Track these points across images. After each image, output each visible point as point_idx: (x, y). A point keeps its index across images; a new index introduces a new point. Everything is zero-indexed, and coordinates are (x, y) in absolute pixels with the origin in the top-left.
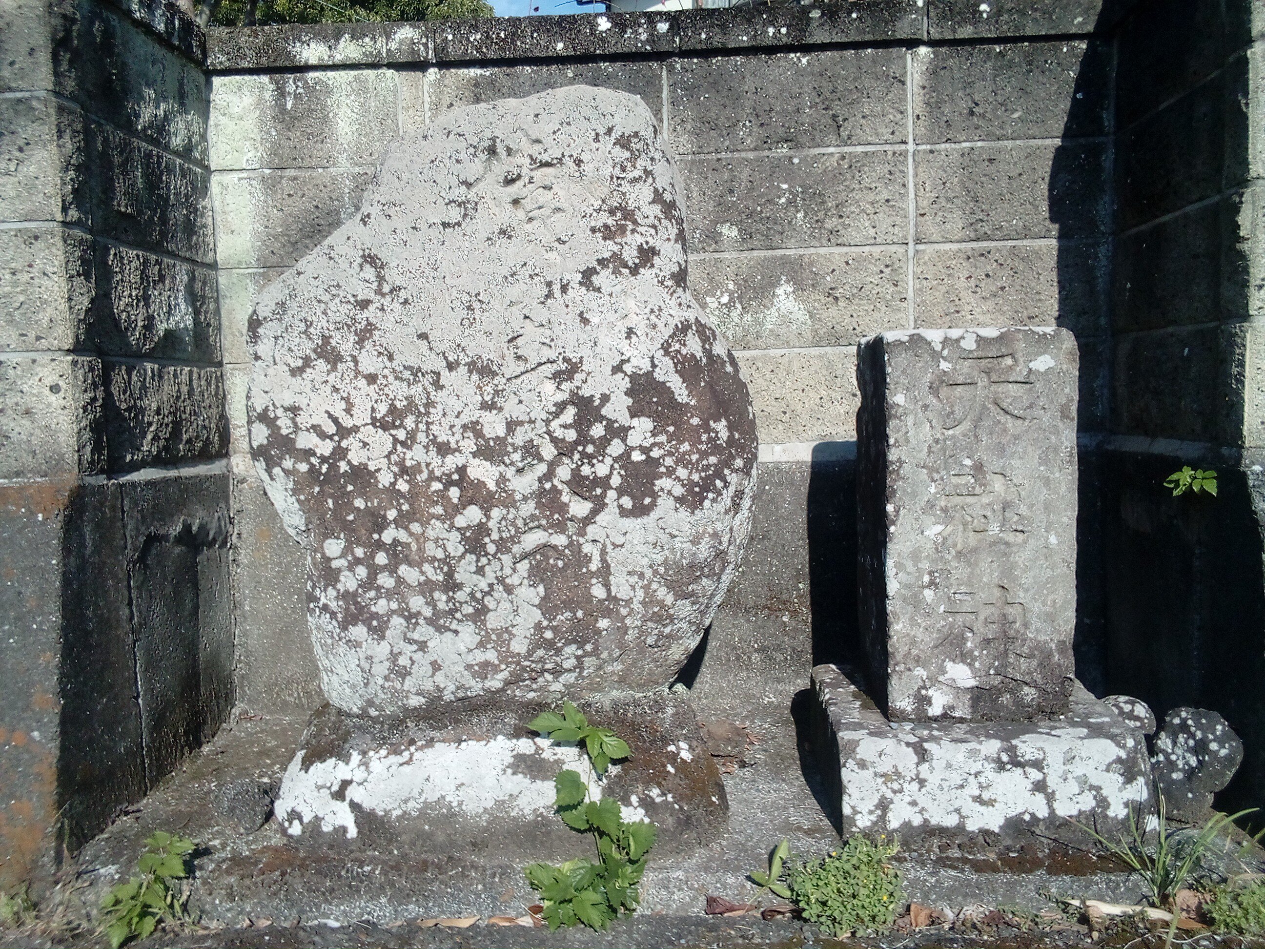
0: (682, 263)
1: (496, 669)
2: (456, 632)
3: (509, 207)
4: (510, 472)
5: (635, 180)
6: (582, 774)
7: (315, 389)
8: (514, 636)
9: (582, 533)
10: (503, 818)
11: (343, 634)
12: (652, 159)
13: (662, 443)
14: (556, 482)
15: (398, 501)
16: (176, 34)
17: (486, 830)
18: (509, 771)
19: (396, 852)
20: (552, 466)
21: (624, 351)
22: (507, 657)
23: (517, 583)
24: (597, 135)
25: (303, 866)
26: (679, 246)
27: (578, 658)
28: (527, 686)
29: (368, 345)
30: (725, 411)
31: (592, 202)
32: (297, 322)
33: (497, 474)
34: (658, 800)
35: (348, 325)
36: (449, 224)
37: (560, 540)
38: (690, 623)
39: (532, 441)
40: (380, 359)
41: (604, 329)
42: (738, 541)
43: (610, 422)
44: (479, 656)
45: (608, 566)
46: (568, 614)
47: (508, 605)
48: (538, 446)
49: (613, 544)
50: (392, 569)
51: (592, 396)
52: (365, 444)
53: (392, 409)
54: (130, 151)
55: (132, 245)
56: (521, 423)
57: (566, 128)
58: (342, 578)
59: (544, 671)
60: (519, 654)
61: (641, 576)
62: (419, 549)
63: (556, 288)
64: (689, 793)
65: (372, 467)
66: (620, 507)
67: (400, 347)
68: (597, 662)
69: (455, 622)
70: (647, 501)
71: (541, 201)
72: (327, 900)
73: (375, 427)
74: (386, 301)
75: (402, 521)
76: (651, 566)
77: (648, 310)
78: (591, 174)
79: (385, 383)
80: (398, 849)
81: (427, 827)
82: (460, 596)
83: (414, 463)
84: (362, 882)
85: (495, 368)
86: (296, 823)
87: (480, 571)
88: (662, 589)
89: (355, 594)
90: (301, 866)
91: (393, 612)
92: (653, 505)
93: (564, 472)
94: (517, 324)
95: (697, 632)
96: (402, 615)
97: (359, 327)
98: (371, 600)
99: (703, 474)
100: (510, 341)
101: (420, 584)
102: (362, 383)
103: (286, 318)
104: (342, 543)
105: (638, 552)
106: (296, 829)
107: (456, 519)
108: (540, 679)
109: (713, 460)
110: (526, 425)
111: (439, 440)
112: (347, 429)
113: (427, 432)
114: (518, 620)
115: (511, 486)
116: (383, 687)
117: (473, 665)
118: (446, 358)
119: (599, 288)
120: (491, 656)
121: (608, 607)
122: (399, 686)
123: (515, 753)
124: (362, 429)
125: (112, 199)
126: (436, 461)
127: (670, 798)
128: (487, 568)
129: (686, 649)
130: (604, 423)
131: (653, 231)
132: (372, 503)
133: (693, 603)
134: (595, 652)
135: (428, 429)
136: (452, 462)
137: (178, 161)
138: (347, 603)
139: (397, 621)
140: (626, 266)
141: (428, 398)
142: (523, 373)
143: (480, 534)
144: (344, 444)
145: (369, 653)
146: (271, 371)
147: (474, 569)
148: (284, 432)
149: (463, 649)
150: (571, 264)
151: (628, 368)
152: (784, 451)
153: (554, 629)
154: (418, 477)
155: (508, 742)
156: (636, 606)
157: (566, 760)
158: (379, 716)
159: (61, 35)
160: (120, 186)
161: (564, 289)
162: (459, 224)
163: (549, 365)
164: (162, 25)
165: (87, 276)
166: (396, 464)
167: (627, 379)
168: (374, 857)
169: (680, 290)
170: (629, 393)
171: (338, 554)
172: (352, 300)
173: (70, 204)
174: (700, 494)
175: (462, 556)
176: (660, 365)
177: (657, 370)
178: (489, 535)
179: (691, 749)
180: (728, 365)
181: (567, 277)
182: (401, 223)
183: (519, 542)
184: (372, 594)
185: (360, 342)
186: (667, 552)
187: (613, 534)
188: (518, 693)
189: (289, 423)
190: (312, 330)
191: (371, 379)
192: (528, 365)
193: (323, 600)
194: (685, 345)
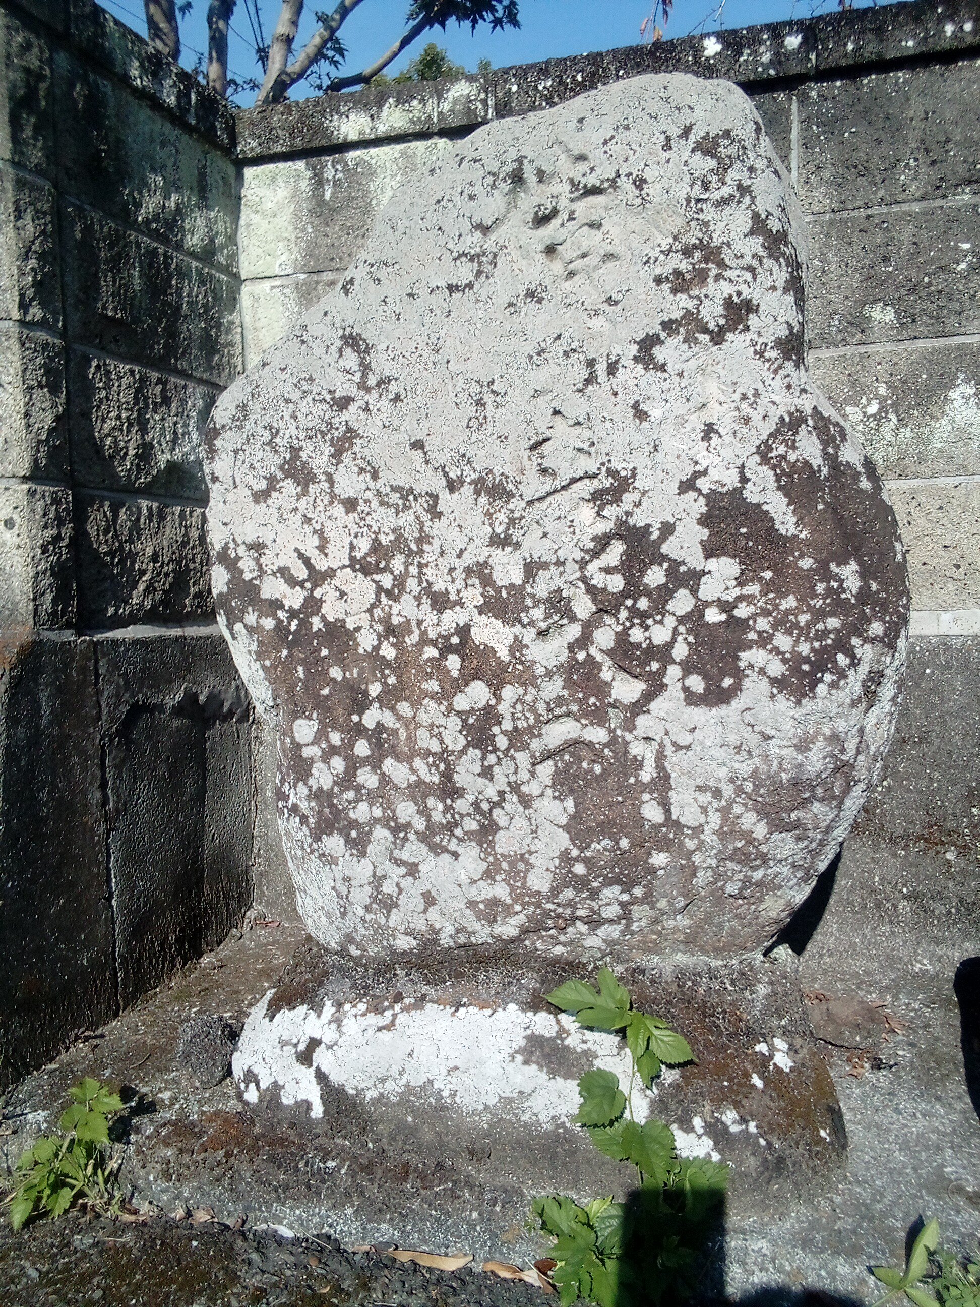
0: (795, 324)
1: (508, 911)
2: (456, 855)
3: (541, 257)
4: (529, 636)
5: (724, 202)
6: (620, 1076)
7: (282, 520)
8: (533, 867)
9: (629, 726)
10: (510, 1121)
11: (315, 846)
12: (751, 169)
13: (753, 596)
14: (593, 651)
15: (382, 672)
16: (193, 110)
17: (487, 1134)
18: (519, 1058)
19: (370, 1145)
20: (589, 627)
21: (699, 458)
22: (523, 895)
23: (536, 792)
24: (668, 139)
25: (254, 1149)
26: (790, 299)
27: (623, 905)
28: (551, 937)
29: (347, 458)
30: (857, 549)
31: (659, 241)
32: (260, 430)
33: (511, 638)
34: (734, 1129)
35: (322, 432)
36: (457, 287)
37: (598, 735)
38: (793, 865)
39: (559, 590)
40: (361, 477)
41: (669, 427)
42: (873, 748)
43: (675, 564)
44: (485, 891)
45: (667, 777)
46: (607, 842)
47: (525, 823)
48: (569, 600)
49: (674, 744)
50: (375, 763)
51: (649, 526)
52: (343, 594)
53: (376, 547)
54: (125, 246)
55: (124, 359)
56: (545, 566)
57: (622, 135)
58: (314, 771)
59: (574, 919)
60: (539, 893)
61: (717, 793)
62: (409, 738)
63: (601, 368)
64: (781, 1120)
65: (350, 626)
66: (686, 689)
67: (387, 459)
68: (652, 913)
69: (454, 840)
70: (727, 682)
71: (585, 245)
72: (279, 1198)
73: (355, 570)
74: (372, 398)
75: (389, 699)
76: (732, 780)
77: (737, 396)
78: (657, 199)
79: (367, 510)
80: (375, 1142)
81: (410, 1119)
82: (462, 805)
83: (402, 620)
84: (323, 1181)
85: (510, 486)
86: (252, 1086)
87: (487, 773)
88: (749, 814)
89: (330, 794)
90: (251, 1148)
91: (376, 821)
92: (736, 689)
93: (604, 637)
94: (542, 423)
95: (806, 879)
96: (386, 826)
97: (336, 434)
98: (350, 802)
99: (816, 645)
100: (534, 447)
101: (409, 786)
102: (338, 510)
103: (248, 425)
104: (315, 725)
105: (712, 758)
106: (252, 1095)
107: (455, 699)
108: (570, 930)
109: (833, 623)
110: (552, 567)
111: (435, 588)
112: (319, 572)
113: (419, 577)
114: (537, 845)
115: (529, 655)
116: (363, 920)
117: (477, 902)
118: (446, 475)
119: (664, 365)
120: (501, 891)
121: (665, 837)
122: (383, 921)
123: (529, 1032)
124: (338, 573)
125: (96, 300)
126: (431, 618)
127: (752, 1127)
128: (496, 769)
129: (789, 903)
130: (666, 565)
131: (748, 276)
132: (352, 674)
133: (799, 839)
134: (648, 899)
135: (421, 573)
136: (451, 619)
137: (194, 264)
138: (321, 805)
139: (381, 834)
140: (705, 330)
141: (421, 530)
142: (549, 494)
143: (487, 720)
144: (317, 593)
145: (347, 873)
146: (230, 497)
147: (478, 770)
148: (247, 576)
149: (464, 878)
150: (624, 333)
151: (704, 484)
152: (956, 621)
153: (587, 862)
154: (407, 639)
155: (522, 1015)
156: (709, 837)
157: (600, 1053)
158: (362, 956)
159: (22, 92)
160: (106, 285)
161: (612, 369)
162: (470, 286)
163: (587, 481)
164: (173, 98)
165: (54, 390)
166: (380, 621)
167: (702, 501)
168: (343, 1148)
169: (789, 365)
170: (703, 521)
171: (310, 739)
172: (328, 397)
173: (32, 300)
174: (812, 673)
175: (463, 752)
176: (753, 478)
177: (749, 486)
178: (500, 723)
179: (792, 1050)
180: (863, 478)
181: (617, 350)
182: (393, 288)
183: (540, 735)
184: (350, 795)
185: (337, 455)
186: (756, 761)
187: (674, 729)
188: (539, 945)
189: (252, 564)
190: (278, 440)
191: (351, 505)
192: (557, 482)
193: (292, 799)
194: (794, 448)
